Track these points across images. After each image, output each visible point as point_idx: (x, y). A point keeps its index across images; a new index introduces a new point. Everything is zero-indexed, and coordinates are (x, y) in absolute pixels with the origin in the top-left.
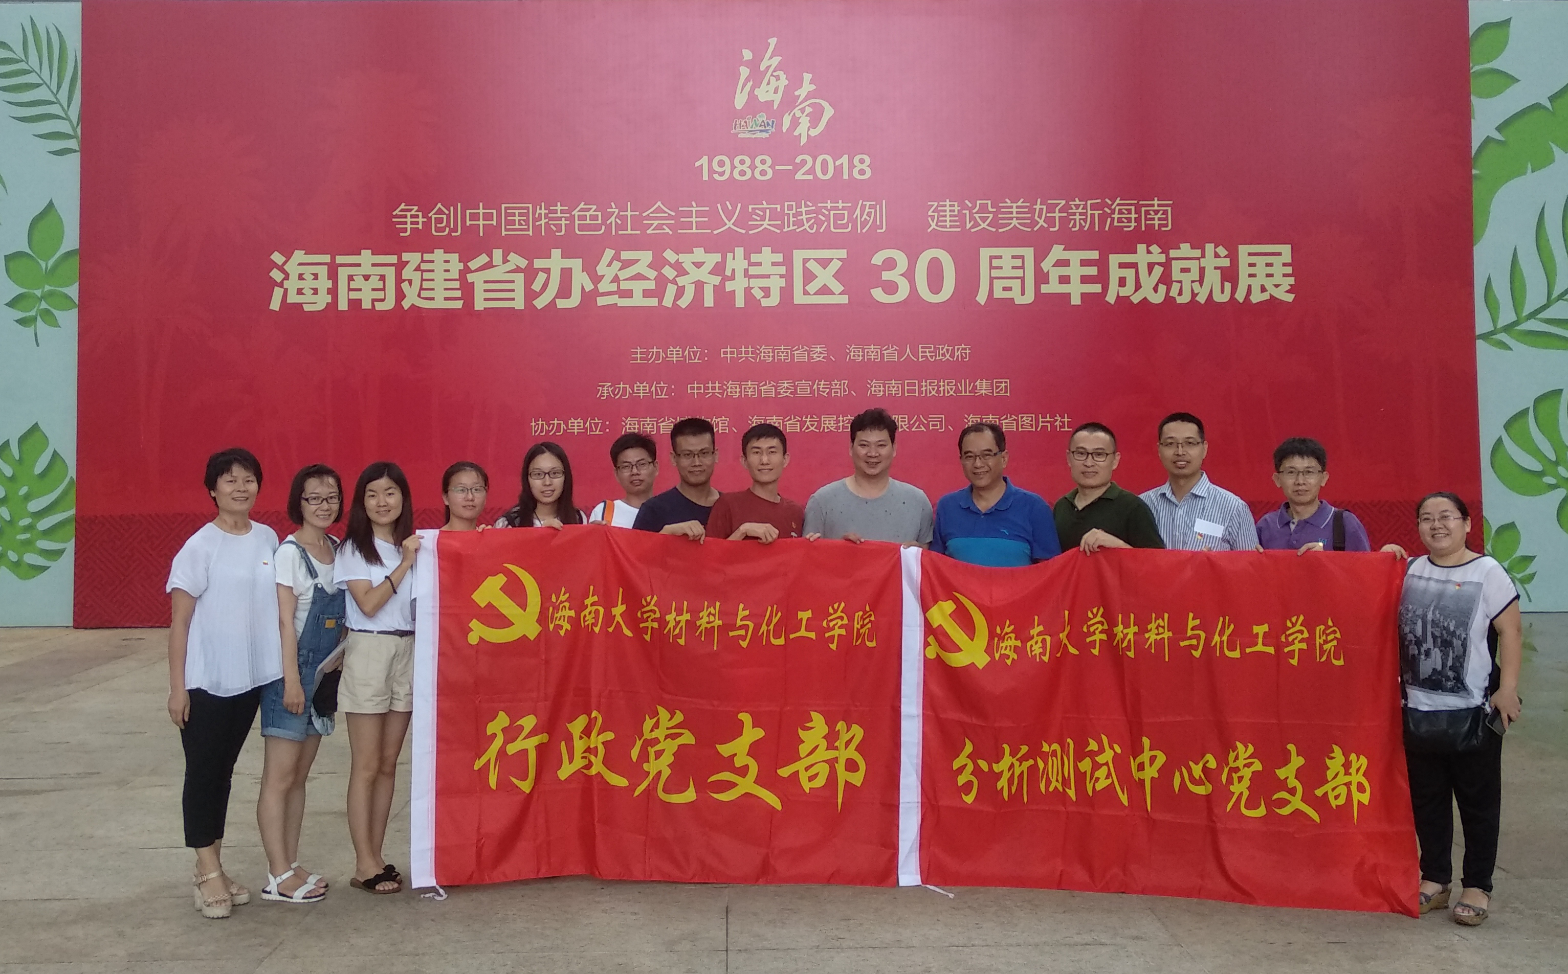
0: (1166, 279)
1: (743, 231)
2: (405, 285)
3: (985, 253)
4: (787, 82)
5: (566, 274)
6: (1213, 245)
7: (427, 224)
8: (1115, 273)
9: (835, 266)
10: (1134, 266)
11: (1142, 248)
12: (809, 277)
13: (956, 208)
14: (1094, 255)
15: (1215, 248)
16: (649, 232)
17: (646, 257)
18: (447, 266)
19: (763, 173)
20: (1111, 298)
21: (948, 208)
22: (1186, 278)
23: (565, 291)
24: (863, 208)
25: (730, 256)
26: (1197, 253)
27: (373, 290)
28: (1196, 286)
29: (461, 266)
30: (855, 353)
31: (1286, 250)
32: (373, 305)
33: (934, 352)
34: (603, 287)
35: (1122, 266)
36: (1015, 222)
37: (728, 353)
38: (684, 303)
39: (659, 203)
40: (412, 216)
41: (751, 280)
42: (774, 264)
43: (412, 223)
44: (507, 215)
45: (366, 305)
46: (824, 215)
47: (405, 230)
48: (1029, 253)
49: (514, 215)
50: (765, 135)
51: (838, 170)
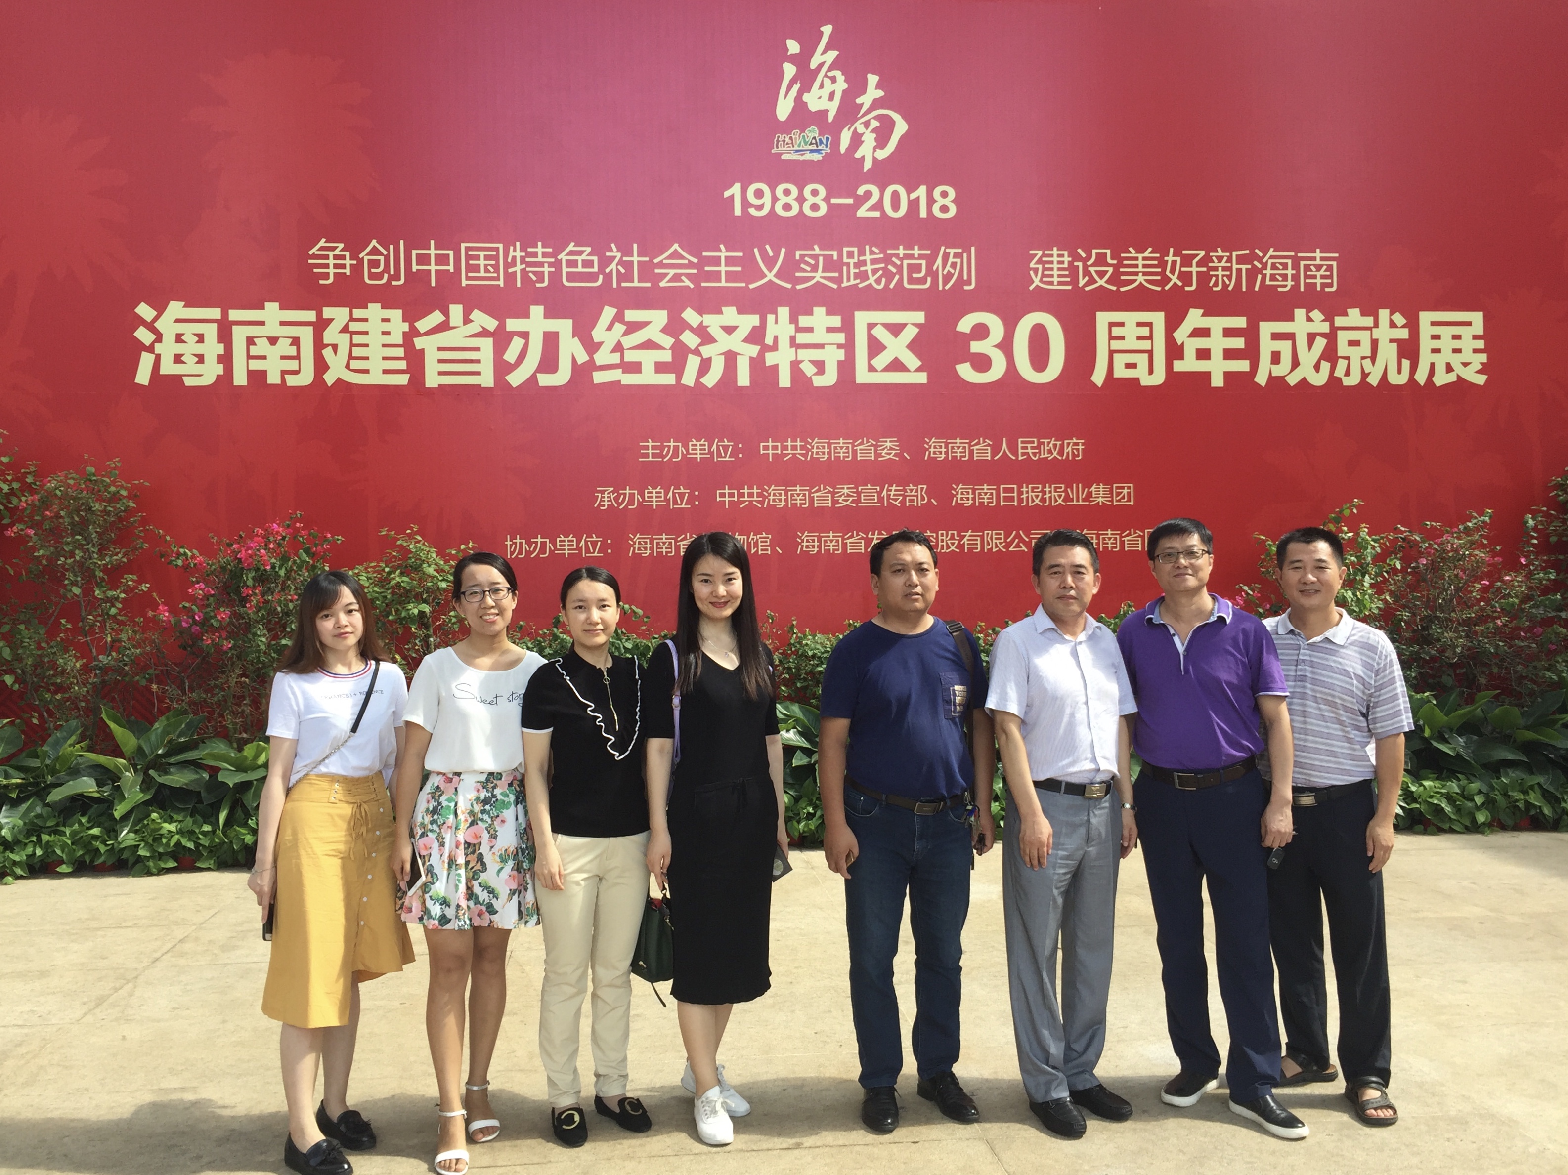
0: (1330, 355)
1: (789, 286)
2: (327, 353)
3: (1103, 319)
4: (845, 86)
5: (551, 340)
6: (1387, 311)
7: (357, 268)
8: (1267, 346)
9: (910, 333)
10: (1291, 337)
11: (1300, 313)
12: (875, 347)
13: (1066, 259)
14: (1240, 322)
15: (1392, 313)
16: (663, 284)
17: (659, 317)
18: (386, 327)
19: (815, 207)
20: (1261, 379)
21: (1055, 259)
22: (1355, 353)
23: (549, 363)
24: (946, 256)
25: (771, 318)
26: (1369, 321)
27: (283, 358)
28: (1367, 363)
29: (406, 327)
30: (936, 448)
31: (1477, 318)
32: (283, 379)
33: (1038, 447)
34: (602, 357)
35: (1276, 336)
36: (1141, 278)
37: (769, 448)
38: (711, 380)
39: (676, 246)
40: (336, 257)
41: (799, 351)
42: (830, 330)
43: (336, 266)
44: (469, 257)
45: (273, 378)
46: (894, 265)
47: (326, 276)
48: (1158, 319)
49: (477, 258)
50: (816, 157)
51: (914, 205)
